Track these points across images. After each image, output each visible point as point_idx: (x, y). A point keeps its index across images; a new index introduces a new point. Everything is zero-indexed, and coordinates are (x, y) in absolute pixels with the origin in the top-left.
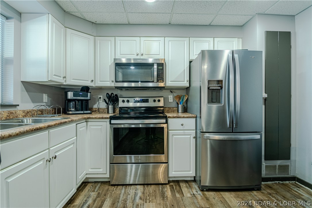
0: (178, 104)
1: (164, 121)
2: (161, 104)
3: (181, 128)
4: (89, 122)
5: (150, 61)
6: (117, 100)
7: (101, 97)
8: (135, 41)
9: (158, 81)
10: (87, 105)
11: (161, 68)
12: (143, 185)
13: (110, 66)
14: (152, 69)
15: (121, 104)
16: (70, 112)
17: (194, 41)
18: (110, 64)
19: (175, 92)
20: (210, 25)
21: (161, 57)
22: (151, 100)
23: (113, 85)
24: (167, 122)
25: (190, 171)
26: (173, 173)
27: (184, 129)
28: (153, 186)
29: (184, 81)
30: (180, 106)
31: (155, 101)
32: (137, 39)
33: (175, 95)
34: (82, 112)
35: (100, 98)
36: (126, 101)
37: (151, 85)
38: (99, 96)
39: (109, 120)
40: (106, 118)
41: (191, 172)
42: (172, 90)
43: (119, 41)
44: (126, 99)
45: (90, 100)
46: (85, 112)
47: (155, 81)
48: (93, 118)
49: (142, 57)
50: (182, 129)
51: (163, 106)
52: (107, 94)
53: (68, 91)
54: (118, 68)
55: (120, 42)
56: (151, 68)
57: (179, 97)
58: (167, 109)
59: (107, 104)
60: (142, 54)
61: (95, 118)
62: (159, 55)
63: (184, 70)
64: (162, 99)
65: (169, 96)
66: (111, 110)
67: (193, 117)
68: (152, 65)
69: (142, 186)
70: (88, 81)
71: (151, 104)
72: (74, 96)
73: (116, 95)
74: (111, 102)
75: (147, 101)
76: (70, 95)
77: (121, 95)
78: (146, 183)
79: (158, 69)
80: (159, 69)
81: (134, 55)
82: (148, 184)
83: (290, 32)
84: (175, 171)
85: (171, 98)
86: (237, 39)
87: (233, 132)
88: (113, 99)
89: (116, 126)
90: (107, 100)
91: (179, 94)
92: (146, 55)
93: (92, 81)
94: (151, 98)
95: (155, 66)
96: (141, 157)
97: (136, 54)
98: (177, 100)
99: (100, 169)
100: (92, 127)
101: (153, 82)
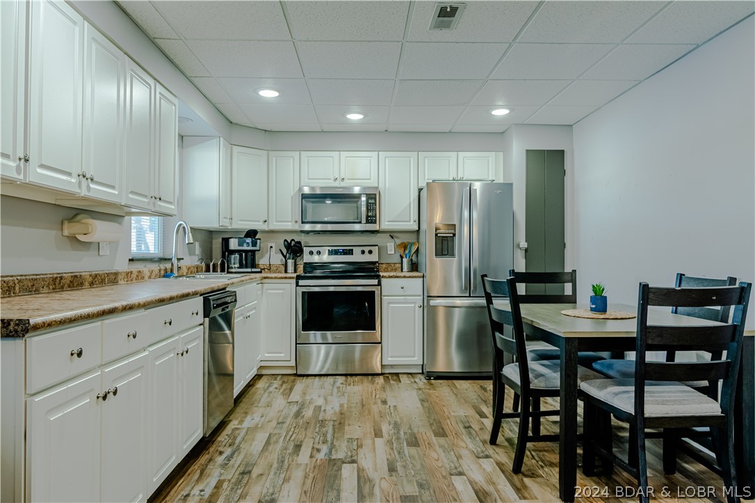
0: (402, 257)
1: (375, 282)
2: (374, 258)
3: (401, 292)
4: (265, 285)
5: (357, 190)
6: (301, 251)
7: (273, 245)
8: (331, 158)
9: (368, 222)
10: (253, 259)
11: (373, 201)
12: (346, 375)
13: (292, 197)
14: (359, 203)
15: (307, 258)
16: (233, 270)
17: (425, 157)
18: (292, 194)
19: (397, 238)
20: (450, 132)
21: (372, 183)
22: (357, 251)
23: (297, 227)
24: (379, 284)
25: (414, 357)
26: (389, 359)
27: (406, 294)
28: (358, 377)
29: (409, 221)
30: (405, 260)
31: (363, 252)
32: (336, 154)
33: (398, 242)
34: (249, 270)
35: (271, 247)
36: (315, 252)
37: (357, 227)
38: (270, 245)
39: (294, 281)
40: (290, 278)
41: (416, 359)
42: (392, 234)
43: (306, 159)
44: (315, 250)
45: (259, 250)
46: (254, 270)
47: (364, 220)
48: (272, 278)
49: (343, 184)
50: (403, 294)
51: (377, 260)
52: (285, 240)
53: (231, 238)
54: (306, 201)
55: (308, 160)
56: (357, 202)
57: (405, 246)
58: (384, 266)
59: (285, 257)
60: (343, 179)
61: (276, 278)
62: (369, 179)
63: (410, 204)
64: (375, 250)
65: (388, 244)
66: (290, 268)
67: (419, 277)
68: (358, 197)
69: (343, 378)
70: (259, 221)
71: (357, 257)
72: (239, 246)
73: (299, 243)
74: (290, 254)
75: (350, 252)
76: (233, 244)
77: (306, 242)
78: (349, 373)
79: (368, 203)
80: (370, 203)
81: (330, 179)
82: (352, 375)
83: (563, 151)
84: (391, 357)
85: (391, 247)
86: (494, 153)
87: (470, 296)
88: (294, 249)
89: (305, 289)
90: (285, 251)
91: (405, 241)
92: (349, 179)
93: (265, 221)
94: (357, 248)
95: (364, 199)
96: (342, 335)
97: (332, 179)
98: (401, 251)
99: (281, 353)
100: (269, 291)
101: (360, 222)
